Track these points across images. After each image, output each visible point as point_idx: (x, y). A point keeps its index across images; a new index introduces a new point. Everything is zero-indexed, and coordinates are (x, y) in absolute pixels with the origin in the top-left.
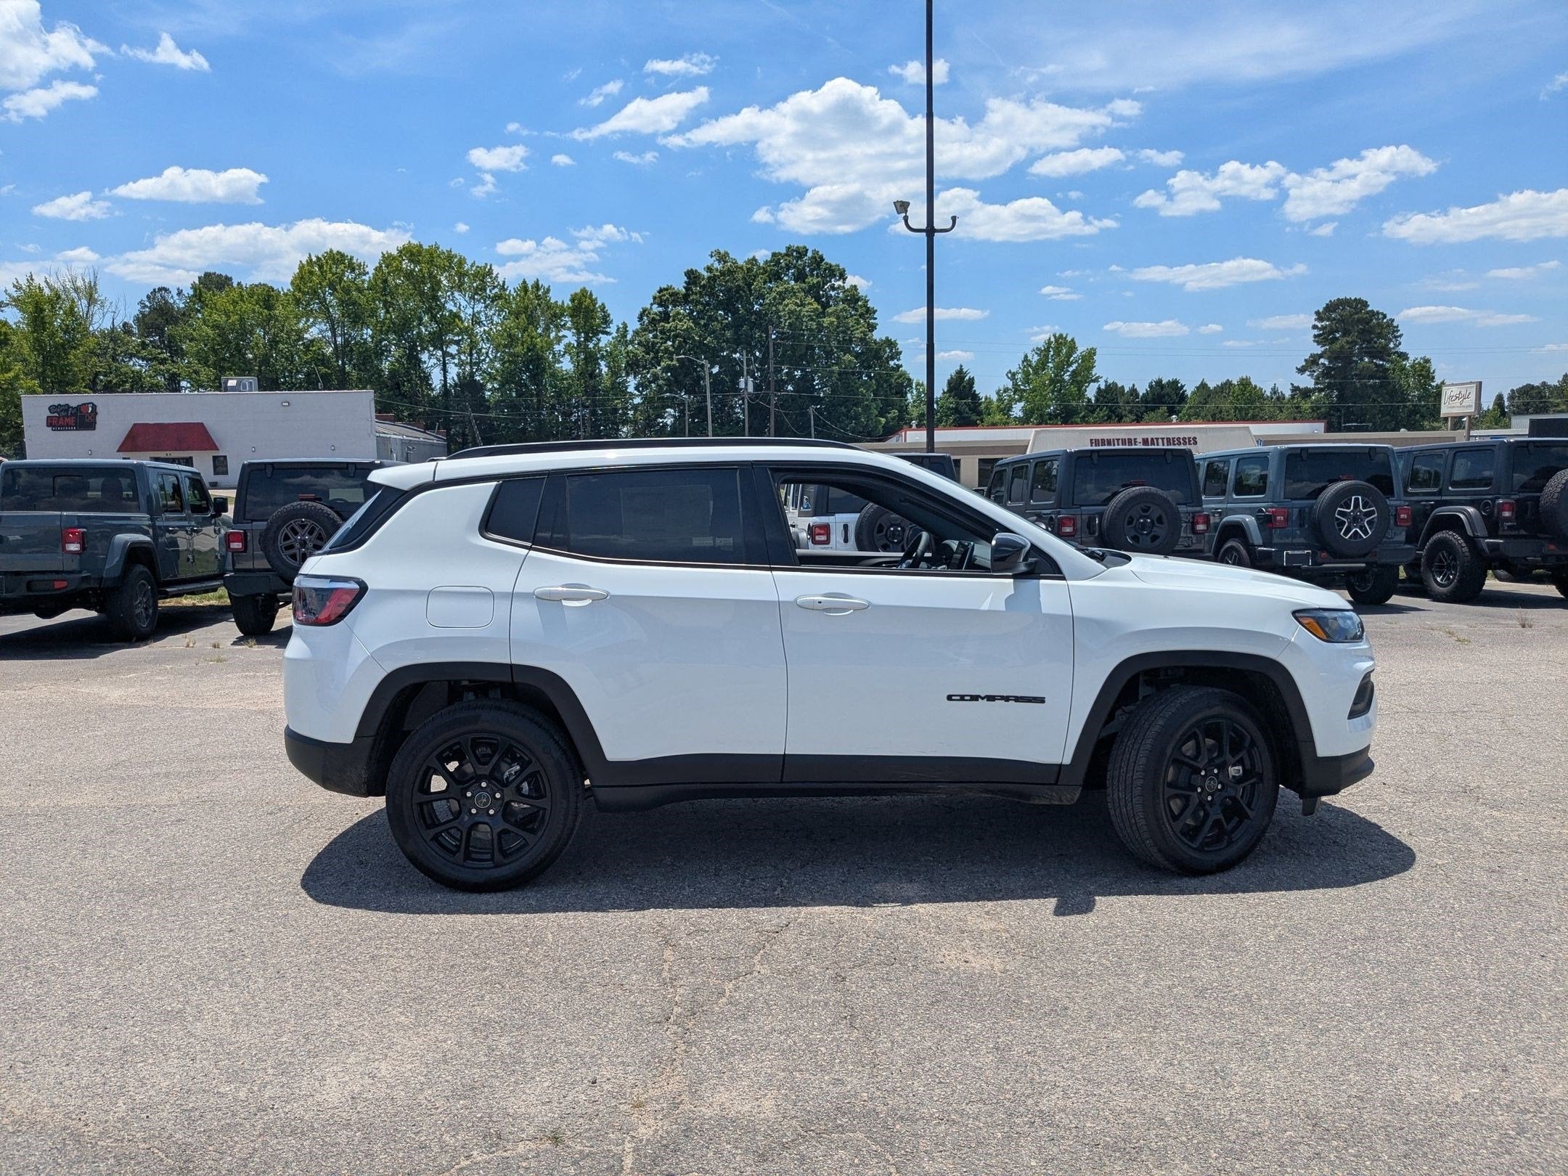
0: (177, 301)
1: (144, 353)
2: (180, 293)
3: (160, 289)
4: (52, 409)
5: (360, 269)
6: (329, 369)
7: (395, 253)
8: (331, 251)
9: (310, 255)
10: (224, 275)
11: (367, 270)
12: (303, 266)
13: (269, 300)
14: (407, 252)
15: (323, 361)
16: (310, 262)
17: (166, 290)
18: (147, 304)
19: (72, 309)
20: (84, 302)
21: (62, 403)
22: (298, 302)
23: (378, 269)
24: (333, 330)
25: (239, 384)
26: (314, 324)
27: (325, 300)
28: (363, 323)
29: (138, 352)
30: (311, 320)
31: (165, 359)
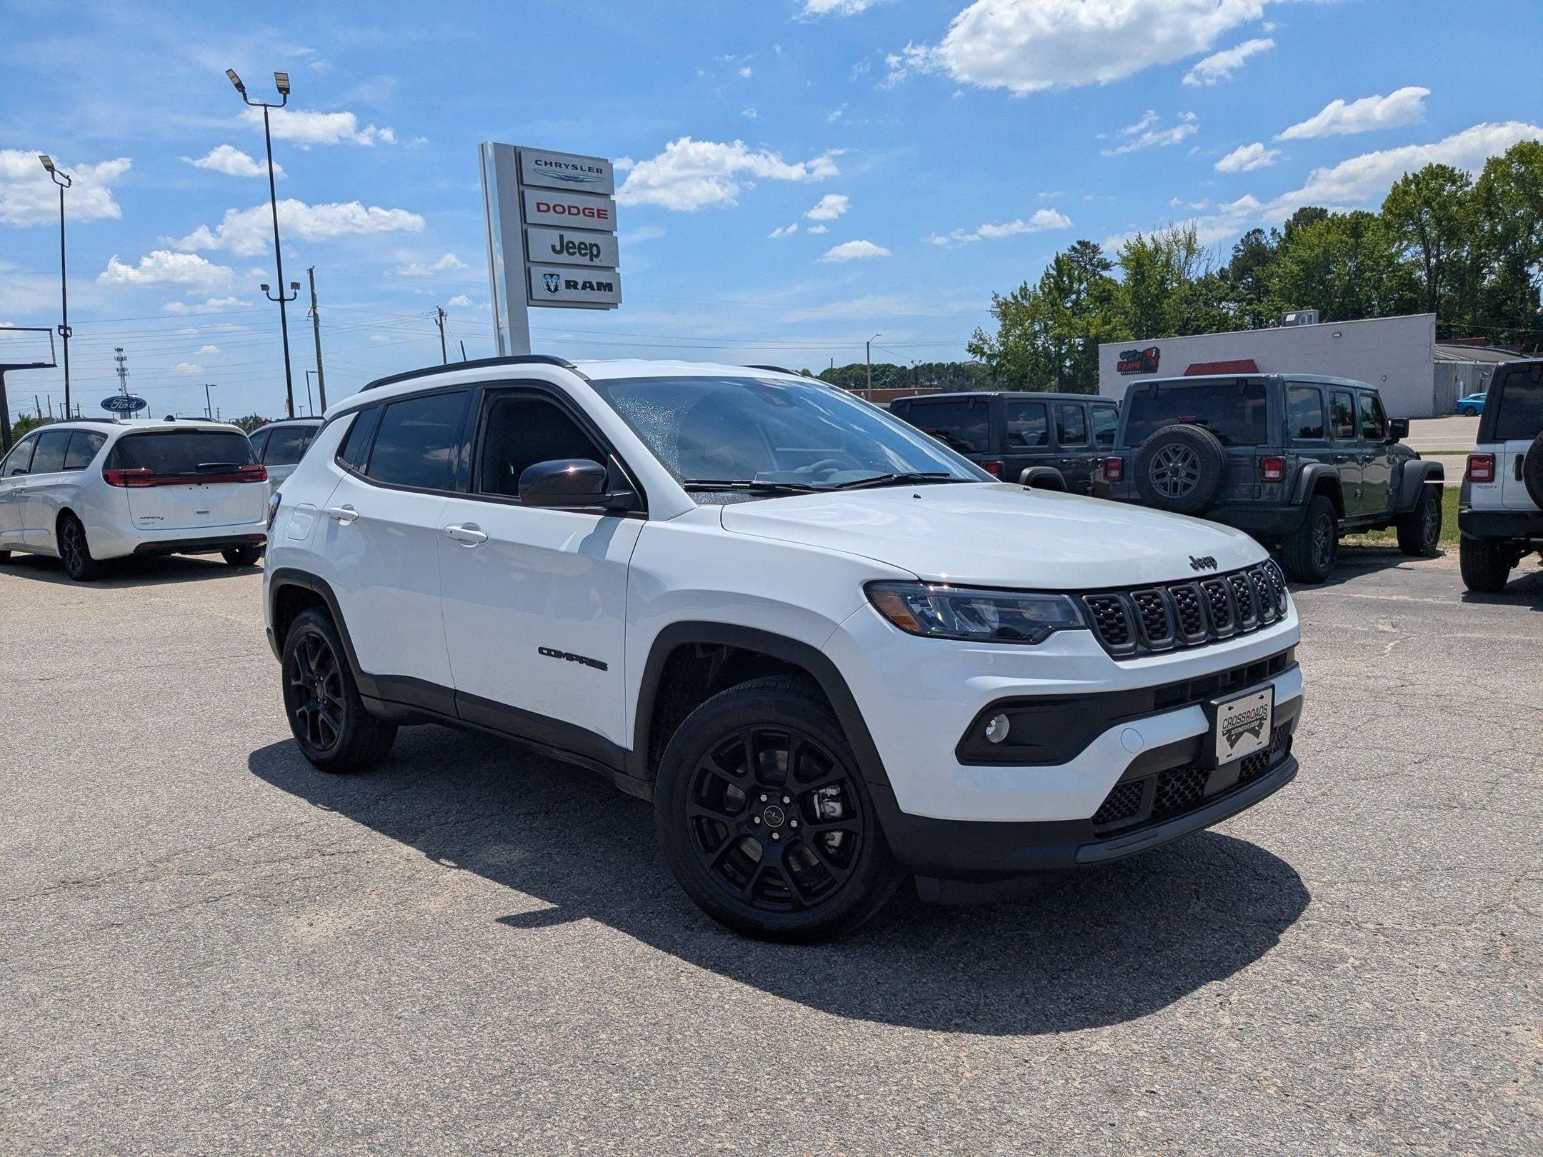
0: (1271, 241)
1: (1232, 295)
2: (1274, 232)
3: (1254, 232)
4: (1123, 355)
5: (1462, 180)
6: (1415, 293)
7: (1502, 156)
8: (1431, 165)
9: (1406, 174)
10: (1319, 208)
11: (1470, 180)
12: (1398, 186)
13: (1356, 228)
14: (1516, 154)
15: (1413, 285)
16: (1406, 181)
17: (1260, 231)
18: (1242, 248)
19: (1168, 261)
20: (1183, 253)
21: (1131, 350)
22: (1388, 226)
23: (1485, 178)
24: (1427, 252)
25: (1297, 319)
26: (1406, 248)
27: (1421, 219)
28: (1458, 240)
29: (1227, 294)
30: (1405, 243)
31: (1252, 299)
